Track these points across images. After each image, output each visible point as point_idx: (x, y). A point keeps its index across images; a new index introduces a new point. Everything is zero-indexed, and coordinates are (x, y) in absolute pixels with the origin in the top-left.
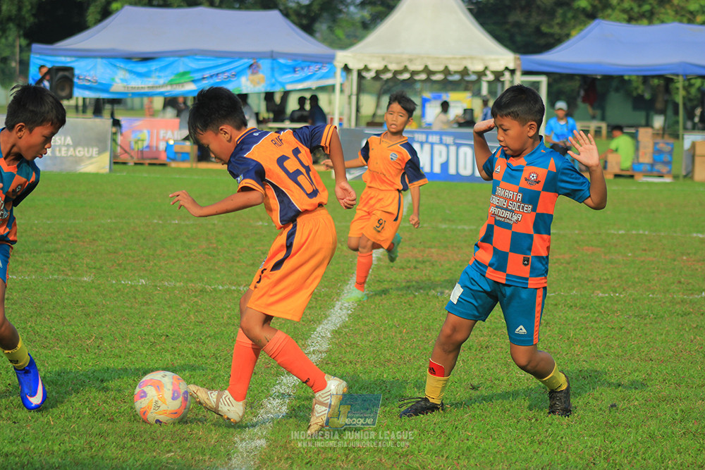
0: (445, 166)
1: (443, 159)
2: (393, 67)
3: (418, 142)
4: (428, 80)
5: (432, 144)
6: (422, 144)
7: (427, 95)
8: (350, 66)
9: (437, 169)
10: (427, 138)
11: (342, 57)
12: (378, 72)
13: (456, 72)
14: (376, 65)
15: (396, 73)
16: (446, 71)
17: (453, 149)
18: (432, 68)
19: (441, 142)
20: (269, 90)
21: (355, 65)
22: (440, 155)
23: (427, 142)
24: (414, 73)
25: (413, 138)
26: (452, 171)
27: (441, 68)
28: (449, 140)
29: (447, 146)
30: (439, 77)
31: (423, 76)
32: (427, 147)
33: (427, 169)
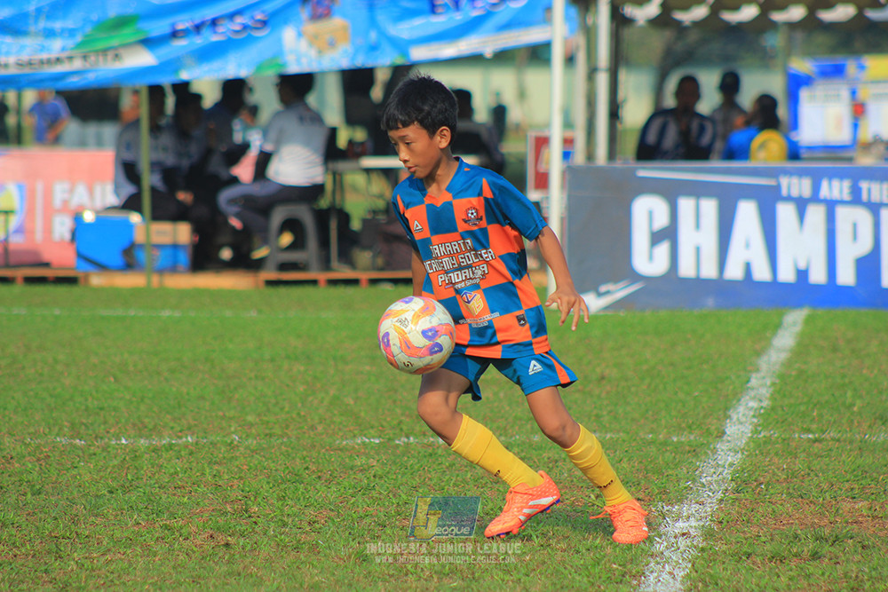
0: (869, 265)
1: (864, 247)
3: (789, 199)
4: (811, 22)
5: (831, 206)
6: (801, 205)
7: (802, 65)
9: (847, 275)
10: (816, 188)
12: (669, 6)
19: (856, 198)
20: (361, 61)
22: (855, 234)
23: (815, 198)
24: (768, 6)
25: (778, 188)
29: (875, 208)
30: (841, 13)
31: (797, 13)
32: (816, 214)
33: (818, 276)
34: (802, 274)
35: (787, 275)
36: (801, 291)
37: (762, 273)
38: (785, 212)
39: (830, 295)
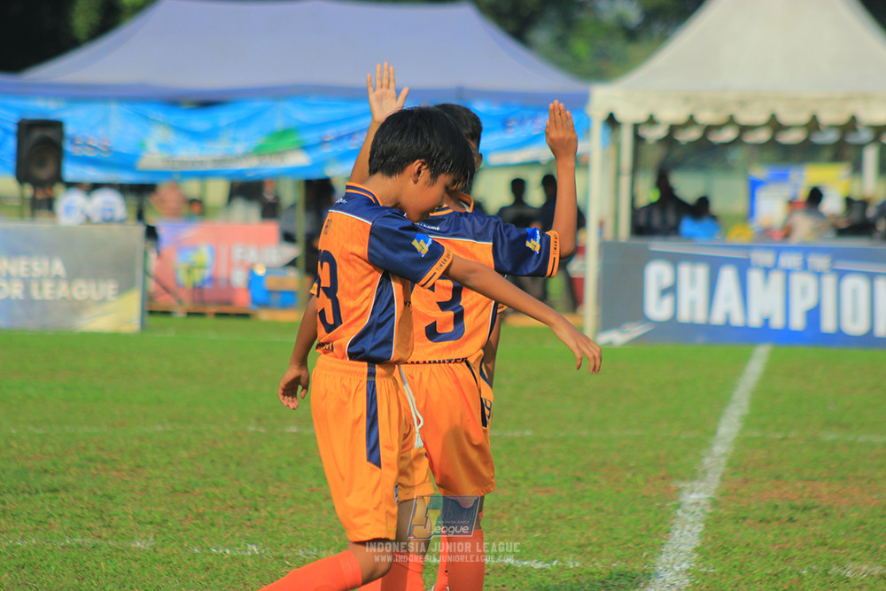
0: (814, 315)
1: (810, 302)
2: (706, 117)
3: (757, 267)
4: (772, 143)
5: (787, 272)
6: (767, 271)
7: (759, 172)
8: (621, 115)
9: (798, 322)
10: (777, 259)
11: (604, 98)
12: (673, 129)
13: (832, 127)
14: (671, 113)
15: (709, 129)
16: (813, 125)
17: (829, 281)
18: (785, 117)
19: (805, 267)
21: (629, 114)
22: (804, 292)
23: (776, 267)
24: (744, 129)
25: (749, 259)
26: (828, 325)
27: (803, 118)
28: (820, 262)
29: (819, 274)
30: (793, 137)
31: (763, 136)
32: (777, 278)
33: (777, 322)
34: (767, 321)
35: (755, 321)
36: (764, 333)
37: (737, 320)
38: (755, 277)
39: (785, 337)
